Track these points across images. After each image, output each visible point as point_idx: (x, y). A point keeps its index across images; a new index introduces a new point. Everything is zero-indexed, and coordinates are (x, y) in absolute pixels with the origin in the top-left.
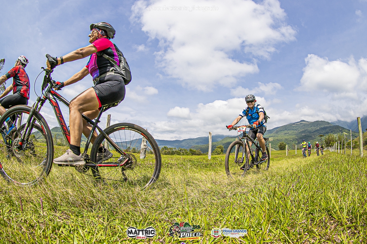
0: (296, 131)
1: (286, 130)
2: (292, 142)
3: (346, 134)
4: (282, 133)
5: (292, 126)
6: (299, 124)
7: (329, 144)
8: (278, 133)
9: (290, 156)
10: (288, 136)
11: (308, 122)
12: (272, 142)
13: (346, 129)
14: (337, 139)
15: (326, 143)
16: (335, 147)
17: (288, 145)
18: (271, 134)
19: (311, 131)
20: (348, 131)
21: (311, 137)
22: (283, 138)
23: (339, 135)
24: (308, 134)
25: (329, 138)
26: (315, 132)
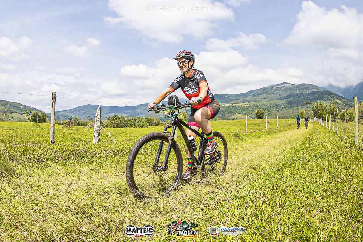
0: (277, 96)
1: (264, 94)
2: (271, 108)
3: (339, 102)
4: (259, 98)
5: (273, 89)
6: (281, 86)
7: (318, 114)
8: (255, 97)
9: (271, 130)
10: (266, 101)
11: (292, 85)
12: (247, 109)
13: (340, 96)
14: (328, 108)
15: (314, 112)
16: (326, 118)
17: (267, 112)
18: (246, 98)
19: (296, 96)
20: (341, 98)
21: (295, 103)
22: (261, 104)
23: (330, 103)
24: (292, 99)
25: (317, 106)
26: (300, 97)
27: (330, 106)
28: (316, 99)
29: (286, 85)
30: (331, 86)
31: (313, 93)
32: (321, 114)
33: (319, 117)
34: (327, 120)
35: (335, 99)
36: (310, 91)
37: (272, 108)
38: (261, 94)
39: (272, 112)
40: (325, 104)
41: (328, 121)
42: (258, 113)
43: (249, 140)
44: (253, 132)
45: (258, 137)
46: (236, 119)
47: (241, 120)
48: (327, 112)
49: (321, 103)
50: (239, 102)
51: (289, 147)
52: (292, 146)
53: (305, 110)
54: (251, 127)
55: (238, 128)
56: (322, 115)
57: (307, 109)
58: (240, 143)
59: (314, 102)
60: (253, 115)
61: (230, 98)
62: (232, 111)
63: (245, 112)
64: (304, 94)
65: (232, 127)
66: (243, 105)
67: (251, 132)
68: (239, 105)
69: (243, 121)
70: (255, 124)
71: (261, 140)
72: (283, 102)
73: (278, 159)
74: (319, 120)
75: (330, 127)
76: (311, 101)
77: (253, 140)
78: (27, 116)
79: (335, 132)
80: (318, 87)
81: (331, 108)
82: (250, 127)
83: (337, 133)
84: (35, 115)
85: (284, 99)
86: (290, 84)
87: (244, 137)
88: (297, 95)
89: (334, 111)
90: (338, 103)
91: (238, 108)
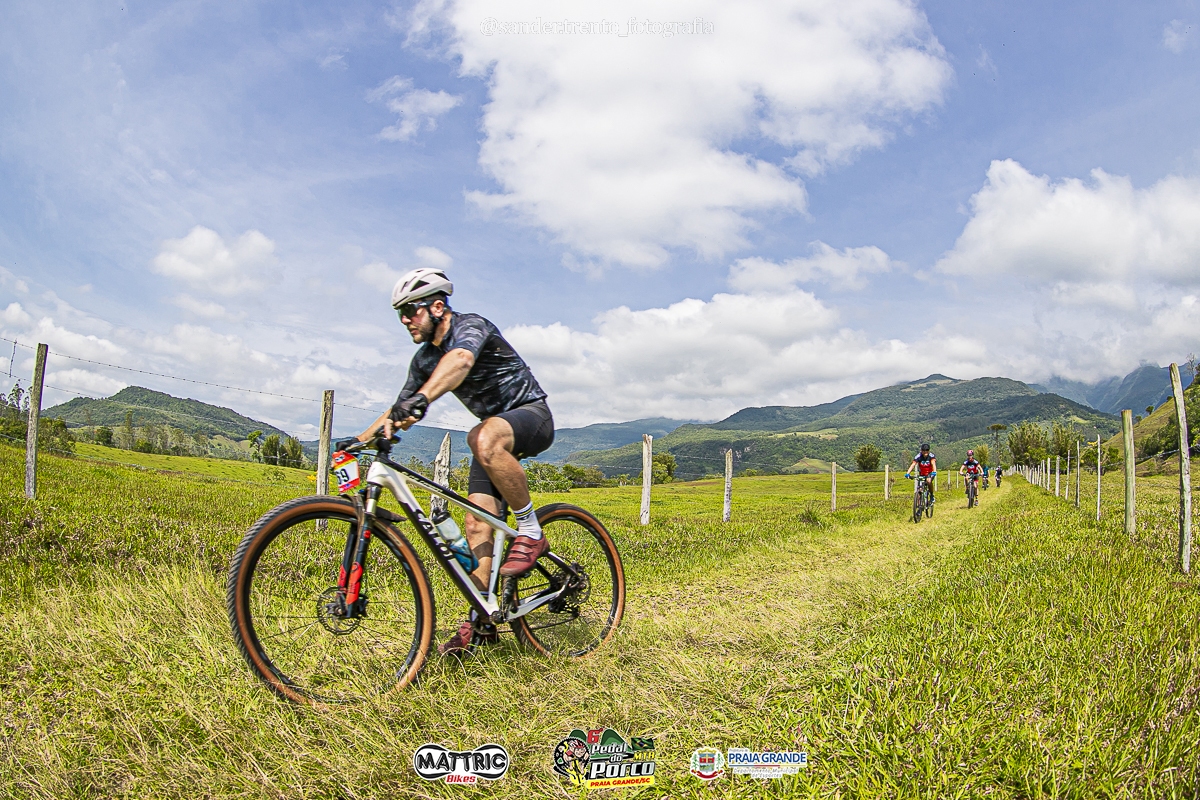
0: (915, 411)
1: (880, 407)
2: (899, 443)
3: (1081, 421)
4: (868, 416)
5: (902, 393)
6: (924, 385)
7: (1023, 455)
8: (856, 416)
9: (898, 501)
10: (886, 425)
11: (955, 381)
12: (834, 445)
13: (1082, 407)
14: (1051, 438)
15: (1013, 450)
16: (1046, 466)
17: (888, 454)
18: (832, 418)
19: (964, 410)
20: (1087, 412)
21: (963, 428)
22: (871, 431)
23: (1055, 425)
24: (953, 419)
25: (1023, 434)
26: (976, 413)
27: (1057, 432)
28: (1018, 417)
29: (938, 382)
30: (1057, 380)
31: (1010, 402)
32: (1032, 454)
33: (1027, 463)
34: (1049, 472)
35: (1069, 415)
36: (1002, 396)
37: (901, 441)
38: (872, 407)
39: (900, 454)
40: (1044, 429)
41: (1053, 472)
42: (863, 456)
43: (841, 530)
44: (851, 507)
45: (866, 520)
46: (805, 472)
47: (816, 475)
48: (1048, 451)
49: (1033, 428)
50: (813, 428)
51: (949, 545)
52: (958, 543)
53: (990, 446)
54: (844, 494)
55: (811, 496)
56: (1034, 457)
57: (994, 442)
58: (820, 537)
59: (1015, 425)
60: (849, 461)
61: (788, 416)
62: (795, 450)
63: (827, 454)
64: (986, 404)
65: (795, 495)
66: (824, 436)
67: (845, 508)
68: (812, 434)
69: (822, 476)
70: (856, 486)
71: (874, 529)
72: (931, 426)
73: (923, 578)
74: (1027, 472)
75: (1057, 489)
76: (1005, 422)
77: (854, 529)
78: (251, 446)
79: (1071, 502)
80: (1023, 384)
81: (1058, 439)
82: (842, 494)
83: (1076, 504)
84: (273, 447)
85: (933, 417)
86: (949, 378)
87: (828, 520)
88: (967, 408)
89: (1066, 445)
90: (1077, 425)
91: (810, 444)
